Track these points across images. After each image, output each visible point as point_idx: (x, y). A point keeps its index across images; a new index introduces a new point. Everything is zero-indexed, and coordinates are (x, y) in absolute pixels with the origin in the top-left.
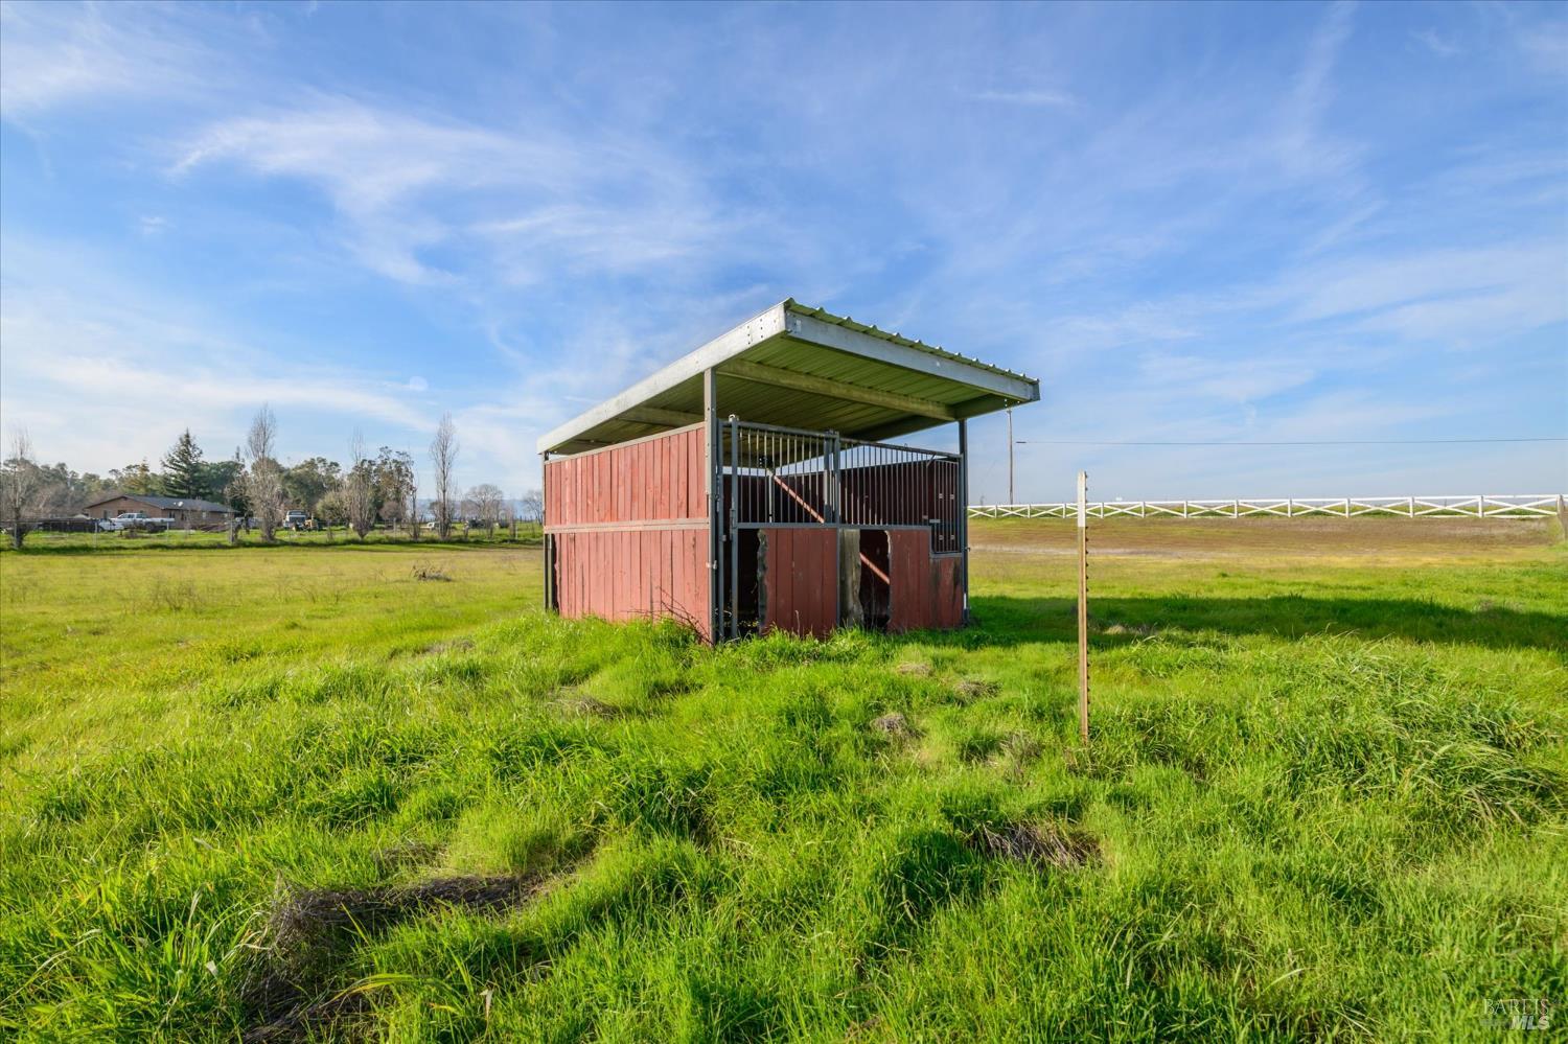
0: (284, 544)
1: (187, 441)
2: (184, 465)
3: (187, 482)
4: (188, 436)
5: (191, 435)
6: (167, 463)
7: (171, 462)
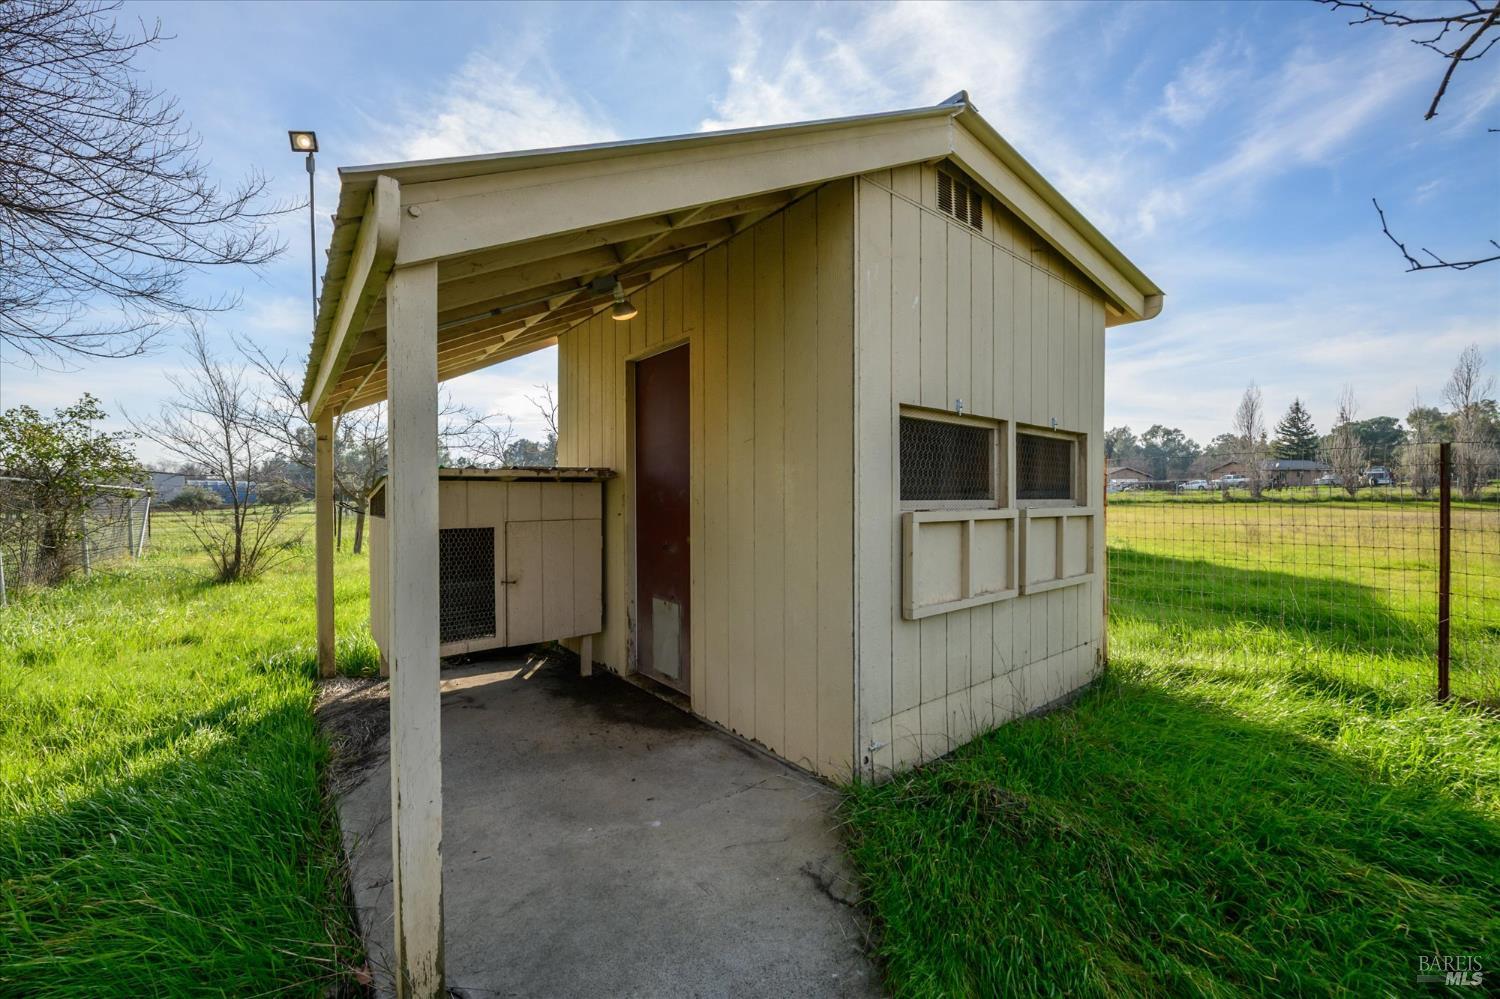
0: (1266, 500)
1: (1297, 409)
2: (1295, 430)
3: (1297, 444)
4: (1297, 404)
5: (1300, 401)
6: (1280, 430)
7: (1283, 430)
